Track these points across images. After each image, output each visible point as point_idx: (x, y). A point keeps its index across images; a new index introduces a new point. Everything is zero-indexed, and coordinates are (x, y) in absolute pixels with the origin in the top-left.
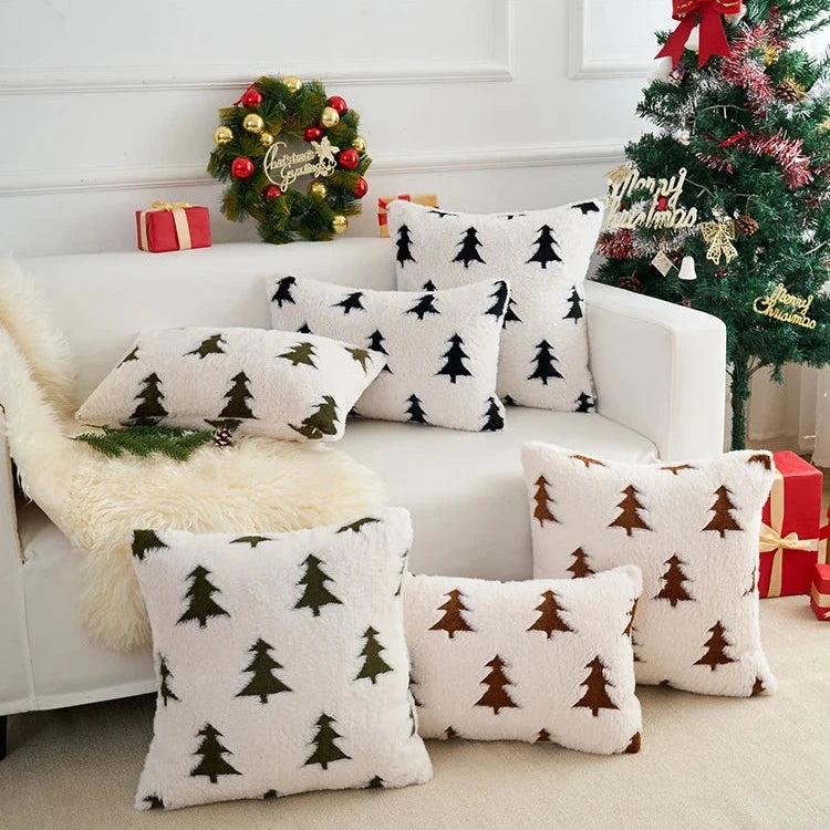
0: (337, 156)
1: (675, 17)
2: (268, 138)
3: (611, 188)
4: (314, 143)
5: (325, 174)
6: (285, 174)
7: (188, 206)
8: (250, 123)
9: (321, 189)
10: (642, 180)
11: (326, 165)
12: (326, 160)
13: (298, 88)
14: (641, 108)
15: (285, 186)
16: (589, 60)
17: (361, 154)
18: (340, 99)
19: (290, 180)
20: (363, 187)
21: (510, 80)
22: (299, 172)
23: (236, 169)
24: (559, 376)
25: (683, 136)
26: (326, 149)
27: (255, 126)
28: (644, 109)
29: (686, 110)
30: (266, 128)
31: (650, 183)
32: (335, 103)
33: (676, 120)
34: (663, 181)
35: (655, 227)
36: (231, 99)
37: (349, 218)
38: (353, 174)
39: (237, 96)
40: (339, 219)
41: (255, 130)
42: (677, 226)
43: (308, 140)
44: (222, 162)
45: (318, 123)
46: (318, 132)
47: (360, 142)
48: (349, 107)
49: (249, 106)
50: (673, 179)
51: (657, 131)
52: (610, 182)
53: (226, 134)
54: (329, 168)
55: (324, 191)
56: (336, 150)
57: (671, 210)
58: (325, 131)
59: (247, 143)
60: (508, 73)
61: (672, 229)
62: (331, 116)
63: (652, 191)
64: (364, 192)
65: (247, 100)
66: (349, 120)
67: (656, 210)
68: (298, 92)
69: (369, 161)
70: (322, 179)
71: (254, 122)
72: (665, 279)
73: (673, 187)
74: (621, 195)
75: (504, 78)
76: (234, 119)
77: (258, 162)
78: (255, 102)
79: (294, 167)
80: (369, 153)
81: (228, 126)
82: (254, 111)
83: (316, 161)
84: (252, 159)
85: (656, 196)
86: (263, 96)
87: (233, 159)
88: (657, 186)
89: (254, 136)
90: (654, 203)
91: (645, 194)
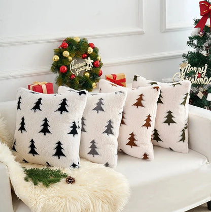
0: (93, 63)
1: (201, 15)
2: (70, 58)
3: (181, 70)
4: (85, 59)
5: (89, 70)
6: (77, 70)
7: (46, 83)
9: (87, 74)
10: (192, 68)
12: (89, 65)
14: (188, 43)
15: (77, 74)
17: (100, 61)
21: (144, 34)
22: (81, 69)
23: (61, 70)
25: (204, 53)
26: (89, 61)
28: (190, 43)
29: (206, 45)
30: (70, 55)
31: (195, 68)
32: (91, 45)
33: (201, 47)
34: (200, 68)
35: (198, 84)
36: (58, 45)
37: (97, 83)
38: (98, 69)
39: (60, 44)
40: (94, 84)
41: (67, 56)
42: (205, 83)
43: (83, 58)
44: (56, 67)
45: (86, 53)
46: (86, 55)
47: (99, 58)
48: (95, 46)
49: (63, 48)
50: (203, 68)
51: (193, 50)
52: (180, 68)
53: (57, 58)
54: (91, 67)
55: (89, 75)
56: (93, 61)
57: (203, 78)
58: (89, 55)
59: (64, 61)
62: (90, 50)
63: (195, 71)
64: (101, 74)
65: (63, 46)
66: (96, 51)
67: (198, 78)
68: (79, 42)
69: (102, 64)
70: (89, 71)
71: (66, 53)
72: (201, 100)
73: (203, 70)
74: (185, 73)
75: (142, 33)
76: (59, 53)
77: (68, 67)
78: (66, 47)
79: (79, 68)
80: (102, 61)
81: (57, 55)
82: (66, 50)
83: (86, 65)
84: (66, 66)
85: (197, 73)
86: (68, 45)
87: (60, 67)
88: (197, 70)
89: (66, 58)
90: (197, 76)
91: (193, 73)
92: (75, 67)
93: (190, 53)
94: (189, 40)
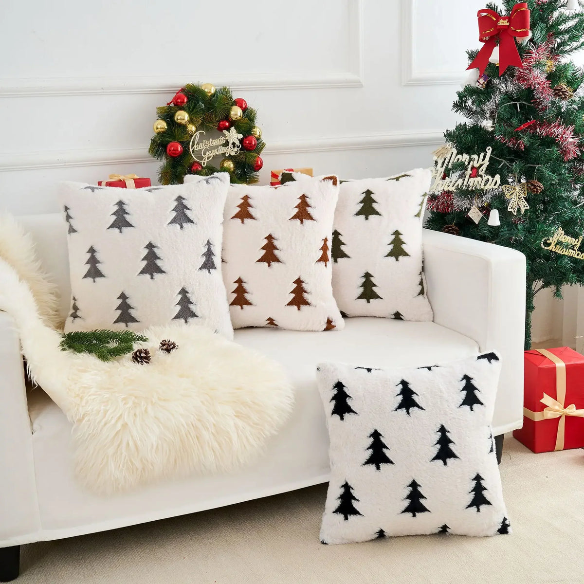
0: (241, 141)
1: (481, 40)
2: (192, 128)
3: (436, 162)
4: (225, 132)
5: (233, 154)
6: (205, 154)
7: (136, 177)
8: (179, 117)
9: (230, 165)
10: (459, 156)
11: (234, 147)
12: (234, 144)
13: (213, 92)
14: (455, 105)
16: (417, 73)
17: (258, 139)
18: (243, 100)
19: (208, 158)
20: (259, 163)
21: (361, 86)
22: (215, 152)
23: (170, 150)
25: (487, 124)
26: (234, 136)
27: (183, 119)
28: (459, 106)
29: (489, 106)
30: (191, 121)
31: (465, 158)
32: (239, 103)
33: (482, 113)
34: (475, 156)
35: (470, 189)
36: (166, 100)
38: (253, 154)
39: (170, 98)
41: (183, 122)
42: (486, 188)
43: (221, 129)
44: (159, 145)
45: (227, 117)
46: (227, 124)
47: (257, 131)
48: (249, 105)
49: (178, 105)
52: (435, 158)
53: (162, 125)
54: (236, 149)
55: (232, 166)
56: (241, 136)
57: (481, 176)
58: (233, 123)
59: (177, 131)
60: (360, 82)
61: (482, 190)
62: (236, 112)
63: (466, 163)
64: (260, 167)
65: (177, 102)
66: (249, 115)
67: (470, 177)
68: (213, 95)
69: (264, 145)
70: (231, 158)
71: (182, 116)
72: (477, 226)
73: (482, 161)
74: (444, 167)
75: (356, 85)
76: (168, 115)
77: (185, 145)
78: (183, 102)
79: (212, 148)
80: (264, 139)
81: (163, 119)
82: (182, 109)
83: (226, 144)
84: (182, 143)
85: (470, 166)
86: (188, 98)
87: (168, 142)
88: (471, 159)
89: (183, 127)
90: (469, 172)
91: (462, 166)
92: (201, 147)
94: (457, 99)
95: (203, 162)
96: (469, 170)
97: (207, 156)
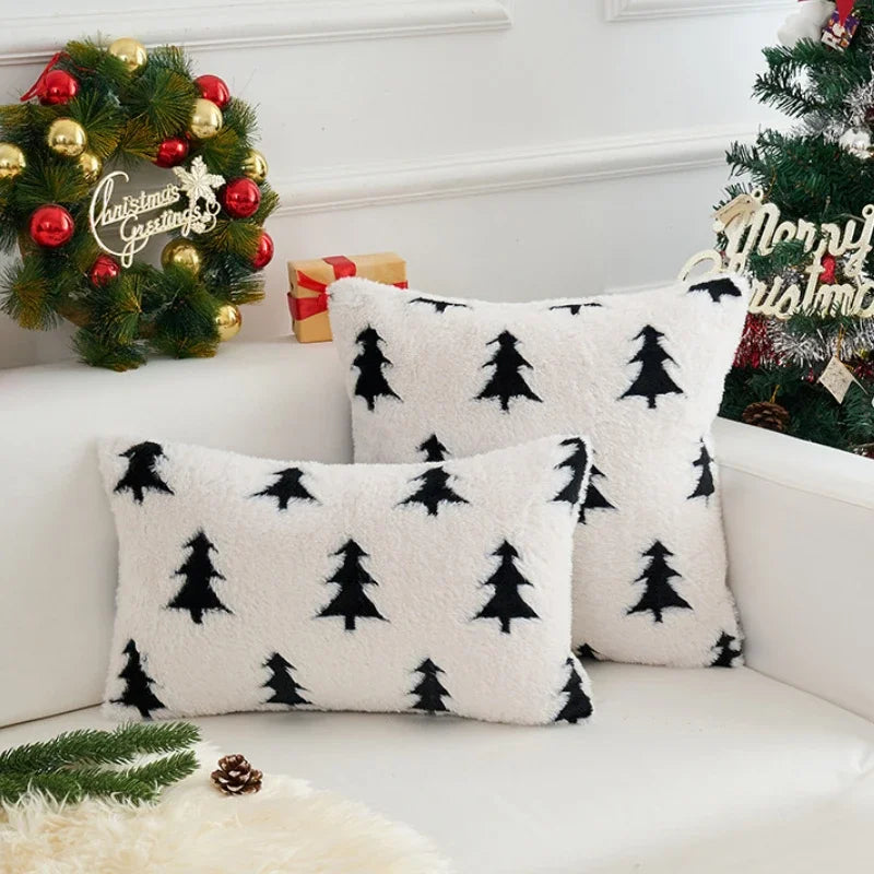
0: (220, 193)
2: (92, 163)
3: (722, 238)
4: (179, 170)
5: (200, 229)
6: (127, 233)
8: (61, 138)
9: (189, 257)
10: (788, 225)
11: (202, 211)
12: (201, 202)
13: (140, 61)
14: (761, 84)
15: (127, 257)
17: (260, 183)
18: (216, 80)
19: (138, 244)
20: (265, 248)
21: (508, 28)
22: (155, 228)
23: (40, 229)
24: (684, 604)
25: (856, 142)
26: (201, 181)
27: (72, 143)
28: (771, 87)
30: (90, 146)
31: (804, 229)
32: (209, 88)
33: (839, 109)
34: (831, 228)
35: (823, 314)
36: (14, 88)
37: (242, 307)
38: (248, 225)
40: (227, 313)
41: (71, 150)
42: (866, 314)
43: (169, 161)
44: (7, 214)
45: (183, 133)
46: (180, 147)
47: (256, 162)
48: (234, 94)
49: (48, 102)
50: (851, 226)
51: (791, 125)
52: (719, 226)
53: (13, 158)
55: (196, 259)
56: (219, 181)
57: (852, 282)
58: (196, 147)
59: (56, 174)
61: (856, 318)
62: (207, 118)
63: (808, 245)
64: (266, 258)
65: (50, 94)
66: (236, 120)
67: (821, 281)
68: (142, 71)
69: (274, 196)
70: (197, 241)
71: (68, 134)
72: (841, 407)
73: (851, 240)
74: (746, 251)
75: (497, 25)
76: (26, 130)
77: (78, 213)
78: (67, 94)
79: (144, 219)
80: (274, 183)
81: (12, 142)
82: (66, 114)
84: (66, 206)
85: (818, 254)
86: (80, 83)
87: (32, 210)
88: (819, 236)
89: (67, 162)
90: (816, 269)
91: (795, 254)
92: (120, 214)
93: (771, 140)
94: (764, 69)
95: (123, 255)
96: (817, 261)
97: (133, 238)
